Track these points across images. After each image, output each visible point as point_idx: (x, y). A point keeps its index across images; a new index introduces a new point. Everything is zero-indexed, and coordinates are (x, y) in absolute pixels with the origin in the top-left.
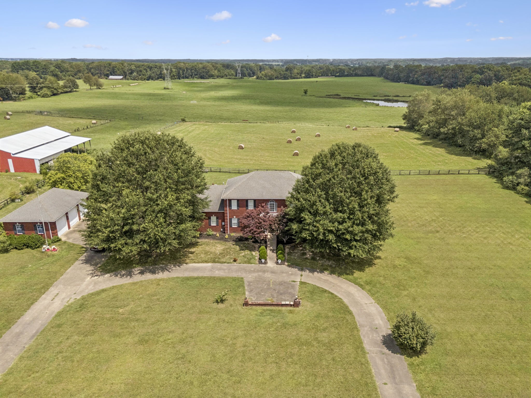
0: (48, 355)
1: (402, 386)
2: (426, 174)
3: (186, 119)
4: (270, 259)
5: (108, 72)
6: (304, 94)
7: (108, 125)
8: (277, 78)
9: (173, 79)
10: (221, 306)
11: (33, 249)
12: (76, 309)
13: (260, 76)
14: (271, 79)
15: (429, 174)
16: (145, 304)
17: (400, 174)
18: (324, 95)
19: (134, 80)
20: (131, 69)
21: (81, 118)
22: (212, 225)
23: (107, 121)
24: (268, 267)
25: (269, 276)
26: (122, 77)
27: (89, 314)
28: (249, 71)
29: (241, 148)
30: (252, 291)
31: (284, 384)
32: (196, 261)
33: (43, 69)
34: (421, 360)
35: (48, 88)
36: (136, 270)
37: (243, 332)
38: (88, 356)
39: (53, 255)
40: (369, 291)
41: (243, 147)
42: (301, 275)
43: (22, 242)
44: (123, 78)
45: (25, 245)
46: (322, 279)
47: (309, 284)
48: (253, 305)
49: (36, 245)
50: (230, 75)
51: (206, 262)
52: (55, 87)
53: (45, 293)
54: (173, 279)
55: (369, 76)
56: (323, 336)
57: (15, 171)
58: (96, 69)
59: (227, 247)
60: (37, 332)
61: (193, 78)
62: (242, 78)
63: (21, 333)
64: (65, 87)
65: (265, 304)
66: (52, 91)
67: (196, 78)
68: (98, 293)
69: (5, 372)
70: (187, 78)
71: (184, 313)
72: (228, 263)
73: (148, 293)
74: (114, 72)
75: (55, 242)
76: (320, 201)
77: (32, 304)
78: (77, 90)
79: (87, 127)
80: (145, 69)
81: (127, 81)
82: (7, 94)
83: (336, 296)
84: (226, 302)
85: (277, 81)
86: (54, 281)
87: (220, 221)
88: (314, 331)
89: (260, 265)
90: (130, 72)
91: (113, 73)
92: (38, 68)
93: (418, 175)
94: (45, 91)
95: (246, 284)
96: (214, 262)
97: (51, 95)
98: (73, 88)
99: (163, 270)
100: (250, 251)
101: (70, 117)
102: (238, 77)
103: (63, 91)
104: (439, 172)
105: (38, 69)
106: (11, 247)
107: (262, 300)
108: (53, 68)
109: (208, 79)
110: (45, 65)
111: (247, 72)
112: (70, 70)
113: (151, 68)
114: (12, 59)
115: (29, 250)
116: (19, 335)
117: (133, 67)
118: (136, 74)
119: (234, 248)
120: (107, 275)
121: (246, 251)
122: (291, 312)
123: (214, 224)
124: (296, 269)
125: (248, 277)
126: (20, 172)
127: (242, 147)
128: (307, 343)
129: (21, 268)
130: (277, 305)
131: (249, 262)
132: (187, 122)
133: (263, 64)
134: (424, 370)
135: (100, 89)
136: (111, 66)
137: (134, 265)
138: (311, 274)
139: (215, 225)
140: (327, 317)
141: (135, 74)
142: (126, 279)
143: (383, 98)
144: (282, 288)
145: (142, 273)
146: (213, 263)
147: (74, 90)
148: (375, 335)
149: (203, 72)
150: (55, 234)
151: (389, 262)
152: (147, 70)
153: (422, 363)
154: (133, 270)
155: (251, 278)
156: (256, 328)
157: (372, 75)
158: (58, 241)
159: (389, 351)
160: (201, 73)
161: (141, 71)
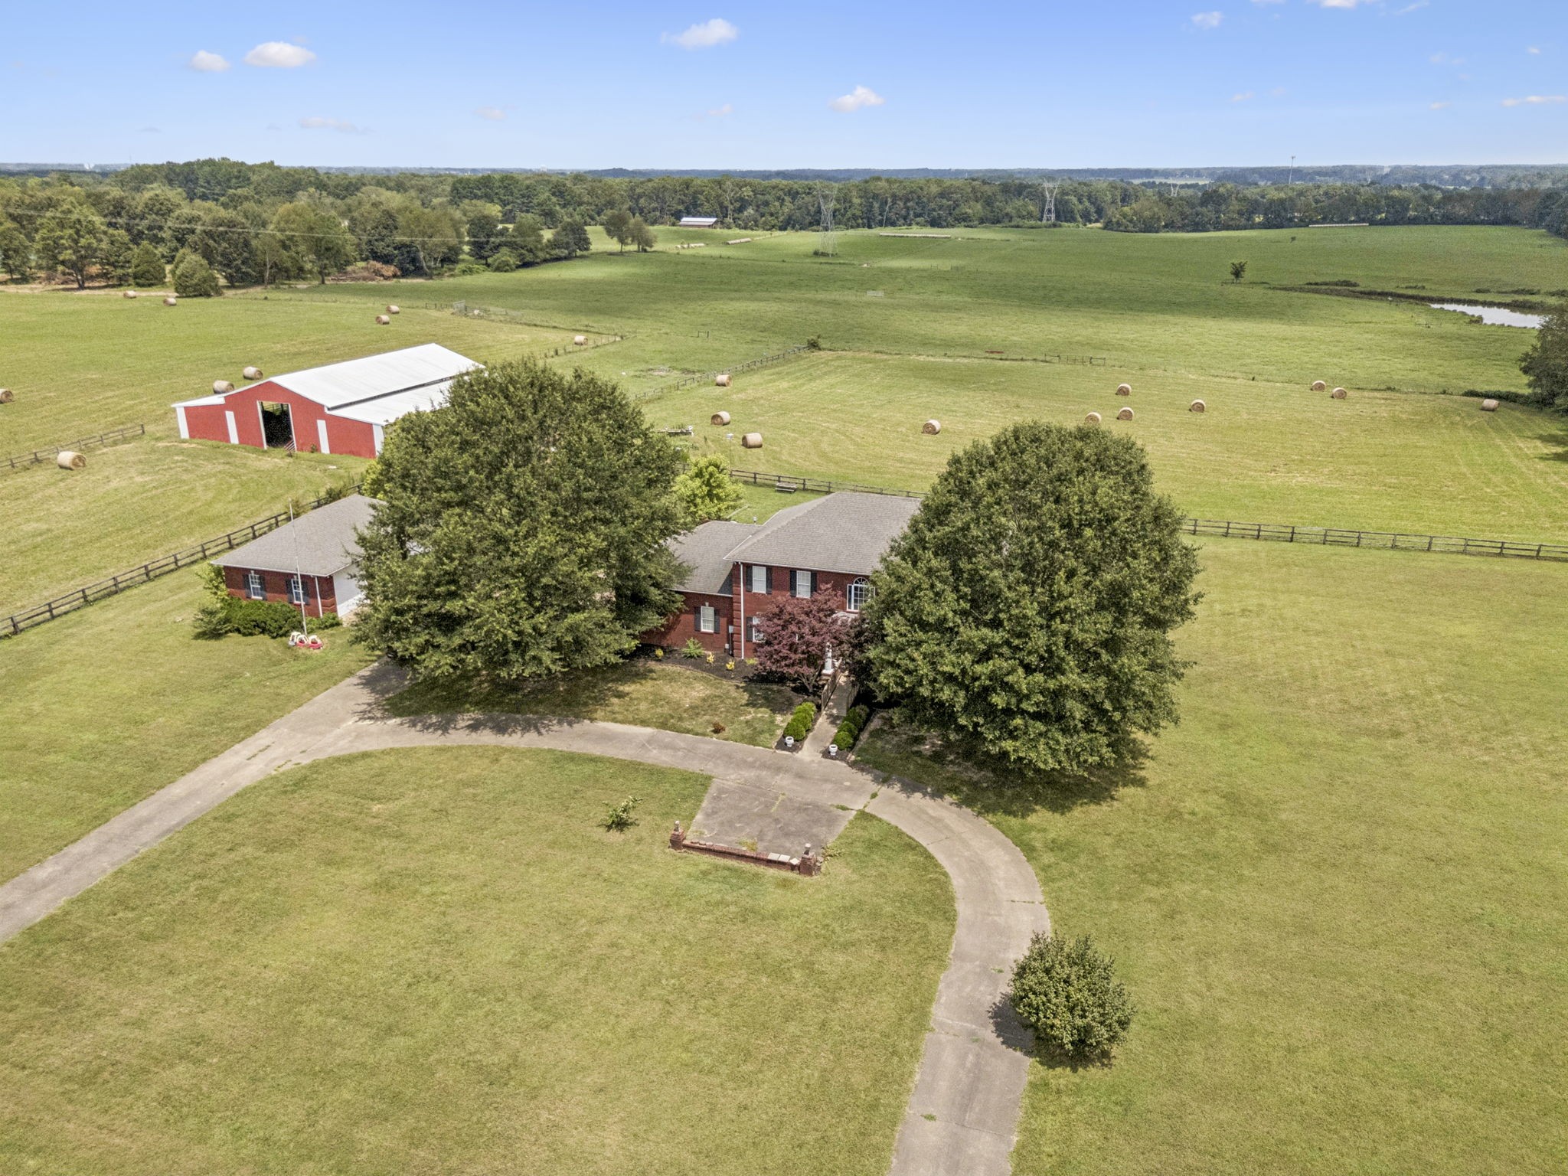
0: (172, 877)
1: (976, 1133)
2: (1489, 554)
3: (822, 343)
4: (815, 738)
5: (681, 207)
6: (1233, 277)
7: (611, 349)
8: (1170, 226)
9: (852, 227)
10: (615, 836)
11: (274, 638)
12: (285, 786)
13: (1114, 220)
14: (1148, 228)
15: (1501, 555)
16: (436, 803)
17: (1394, 547)
18: (1301, 282)
19: (745, 228)
20: (741, 199)
21: (555, 327)
22: (703, 630)
23: (612, 339)
24: (795, 760)
25: (785, 783)
26: (713, 220)
27: (305, 804)
28: (1087, 204)
29: (930, 430)
30: (715, 813)
31: (656, 1055)
32: (619, 717)
33: (523, 196)
34: (1078, 1080)
35: (512, 245)
36: (465, 719)
37: (629, 911)
38: (251, 895)
39: (307, 658)
40: (1045, 868)
41: (937, 429)
42: (874, 796)
43: (253, 618)
44: (716, 223)
45: (258, 626)
46: (927, 814)
47: (880, 820)
48: (693, 848)
49: (281, 628)
50: (1023, 217)
51: (644, 723)
52: (530, 246)
53: (243, 739)
54: (538, 752)
55: (1494, 223)
56: (831, 963)
57: (331, 452)
58: (651, 198)
59: (718, 692)
60: (183, 821)
61: (910, 225)
62: (1055, 226)
63: (149, 820)
64: (554, 244)
65: (725, 853)
66: (521, 254)
67: (917, 224)
68: (349, 760)
69: (74, 897)
70: (893, 224)
71: (514, 838)
72: (697, 734)
73: (459, 776)
74: (695, 205)
75: (327, 627)
76: (932, 586)
77: (204, 760)
78: (585, 253)
79: (557, 353)
80: (778, 199)
81: (726, 231)
82: (414, 260)
83: (937, 865)
84: (632, 829)
85: (1171, 235)
86: (275, 718)
87: (723, 621)
88: (814, 942)
89: (778, 751)
90: (738, 205)
91: (693, 209)
92: (512, 194)
93: (1458, 552)
94: (505, 255)
95: (713, 790)
96: (663, 725)
97: (518, 267)
98: (575, 247)
99: (528, 726)
100: (774, 711)
101: (529, 325)
102: (1044, 221)
103: (548, 256)
104: (1539, 551)
105: (510, 198)
106: (228, 626)
107: (726, 842)
108: (544, 195)
109: (953, 226)
110: (528, 187)
111: (1080, 207)
112: (585, 199)
113: (794, 195)
114: (473, 170)
115: (266, 638)
116: (140, 824)
117: (747, 192)
118: (752, 212)
119: (734, 699)
120: (394, 721)
121: (763, 709)
122: (784, 884)
123: (707, 627)
124: (869, 777)
125: (728, 778)
126: (341, 453)
127: (933, 427)
128: (779, 972)
129: (226, 677)
130: (757, 860)
131: (752, 741)
132: (824, 349)
133: (1143, 184)
134: (1068, 1110)
135: (645, 251)
136: (692, 190)
137: (468, 706)
138: (902, 796)
139: (712, 631)
140: (875, 914)
141: (750, 211)
142: (430, 736)
143: (1508, 299)
144: (798, 819)
145: (474, 727)
146: (657, 727)
147: (579, 253)
148: (982, 988)
149: (941, 207)
150: (331, 607)
151: (1163, 799)
152: (783, 200)
153: (1078, 1090)
154: (459, 717)
155: (733, 781)
156: (667, 906)
157: (1507, 221)
158: (332, 625)
159: (998, 1036)
160: (934, 210)
161: (767, 204)
